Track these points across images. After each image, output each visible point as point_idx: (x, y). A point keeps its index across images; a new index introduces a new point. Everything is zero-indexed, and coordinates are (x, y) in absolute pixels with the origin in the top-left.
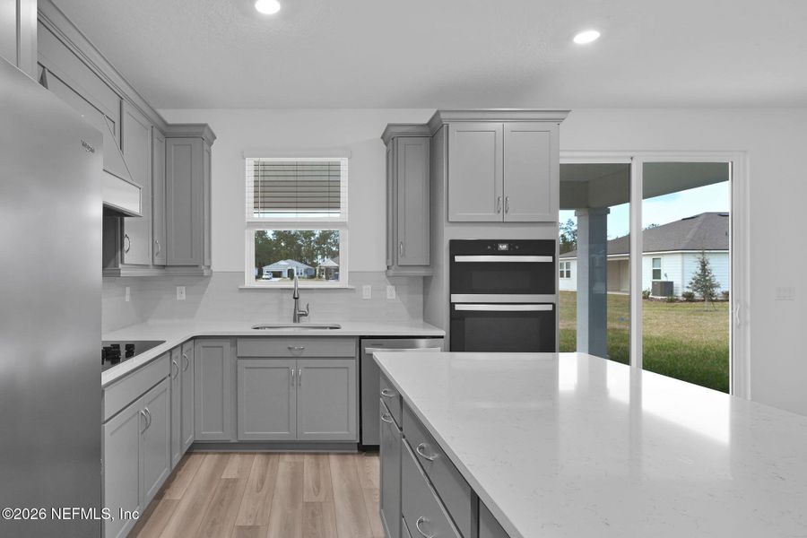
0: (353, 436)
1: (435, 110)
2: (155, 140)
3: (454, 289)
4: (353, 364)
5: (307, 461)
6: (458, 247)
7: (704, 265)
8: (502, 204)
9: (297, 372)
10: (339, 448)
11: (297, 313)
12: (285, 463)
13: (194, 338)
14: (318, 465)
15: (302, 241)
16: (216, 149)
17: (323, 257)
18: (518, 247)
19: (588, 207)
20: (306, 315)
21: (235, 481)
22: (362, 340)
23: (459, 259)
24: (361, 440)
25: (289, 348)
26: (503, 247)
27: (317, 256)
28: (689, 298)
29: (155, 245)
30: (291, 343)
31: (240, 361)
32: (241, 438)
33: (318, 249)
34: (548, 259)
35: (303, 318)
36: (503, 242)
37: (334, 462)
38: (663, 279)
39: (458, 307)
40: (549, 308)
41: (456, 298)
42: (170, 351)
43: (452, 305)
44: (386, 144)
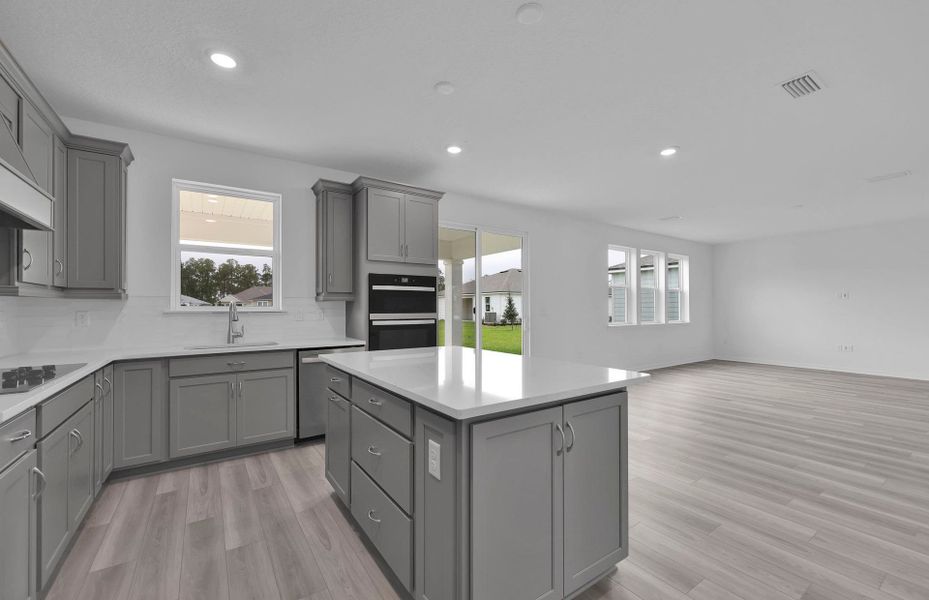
0: (291, 433)
1: (357, 176)
2: (56, 148)
3: (372, 309)
4: (291, 374)
5: (249, 464)
6: (374, 279)
7: (510, 302)
8: (404, 250)
9: (238, 385)
10: (278, 445)
11: (232, 334)
12: (225, 470)
13: (114, 363)
14: (260, 463)
15: (197, 276)
16: (132, 170)
17: (223, 293)
18: (415, 280)
19: (451, 258)
20: (241, 336)
21: (173, 494)
22: (300, 352)
23: (375, 288)
24: (298, 435)
25: (229, 364)
26: (405, 280)
27: (216, 291)
28: (504, 323)
29: (56, 264)
30: (230, 360)
31: (172, 381)
32: (174, 455)
33: (218, 285)
34: (433, 289)
35: (239, 339)
36: (405, 276)
37: (274, 459)
38: (491, 311)
39: (374, 323)
40: (433, 322)
41: (373, 316)
42: (94, 373)
43: (370, 322)
44: (316, 194)
